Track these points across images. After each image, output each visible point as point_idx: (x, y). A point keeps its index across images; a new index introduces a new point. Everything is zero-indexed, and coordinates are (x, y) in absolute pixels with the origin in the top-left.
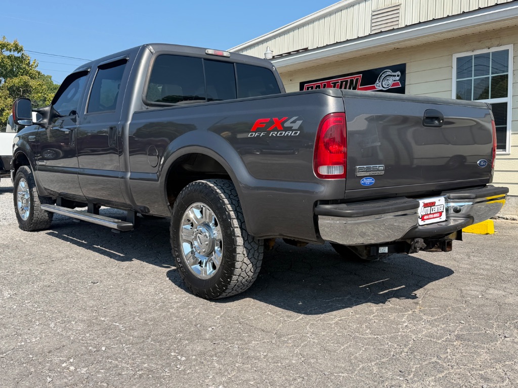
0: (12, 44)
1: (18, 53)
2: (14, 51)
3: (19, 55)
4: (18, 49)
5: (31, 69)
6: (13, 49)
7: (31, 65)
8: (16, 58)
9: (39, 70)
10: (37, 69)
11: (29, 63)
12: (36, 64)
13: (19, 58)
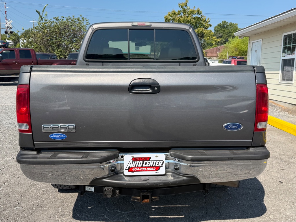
0: (196, 10)
1: (199, 15)
2: (197, 14)
3: (200, 16)
4: (199, 13)
5: (206, 24)
6: (196, 13)
7: (206, 21)
8: (199, 18)
9: (210, 24)
10: (209, 23)
11: (205, 20)
12: (209, 21)
13: (200, 18)
